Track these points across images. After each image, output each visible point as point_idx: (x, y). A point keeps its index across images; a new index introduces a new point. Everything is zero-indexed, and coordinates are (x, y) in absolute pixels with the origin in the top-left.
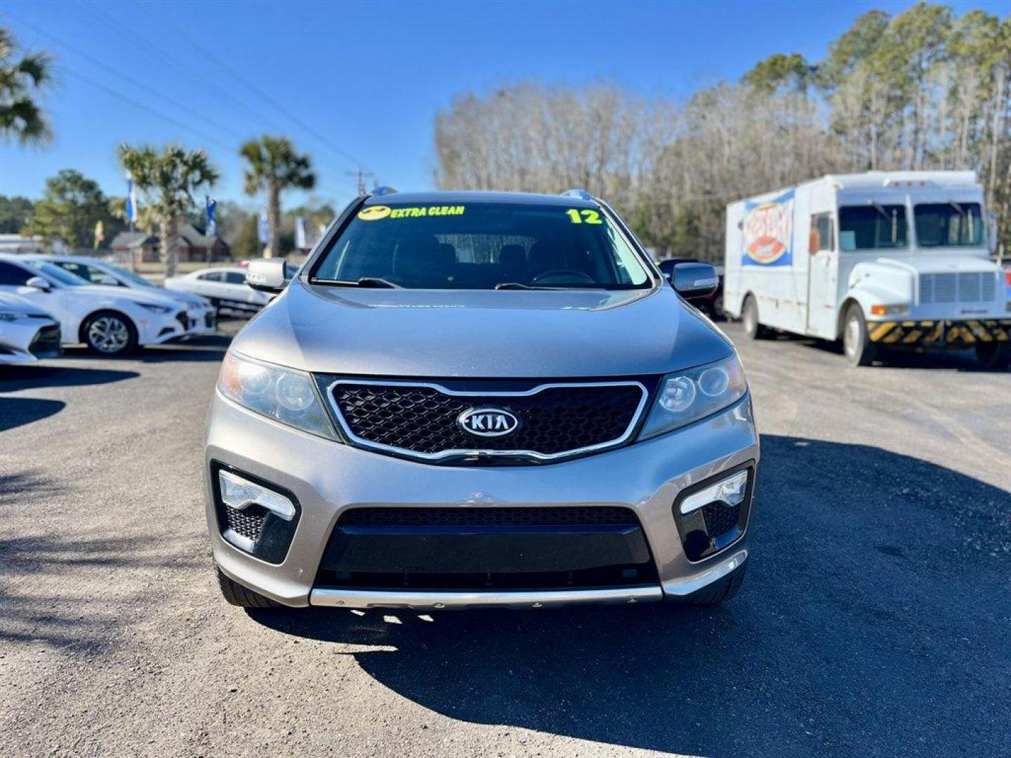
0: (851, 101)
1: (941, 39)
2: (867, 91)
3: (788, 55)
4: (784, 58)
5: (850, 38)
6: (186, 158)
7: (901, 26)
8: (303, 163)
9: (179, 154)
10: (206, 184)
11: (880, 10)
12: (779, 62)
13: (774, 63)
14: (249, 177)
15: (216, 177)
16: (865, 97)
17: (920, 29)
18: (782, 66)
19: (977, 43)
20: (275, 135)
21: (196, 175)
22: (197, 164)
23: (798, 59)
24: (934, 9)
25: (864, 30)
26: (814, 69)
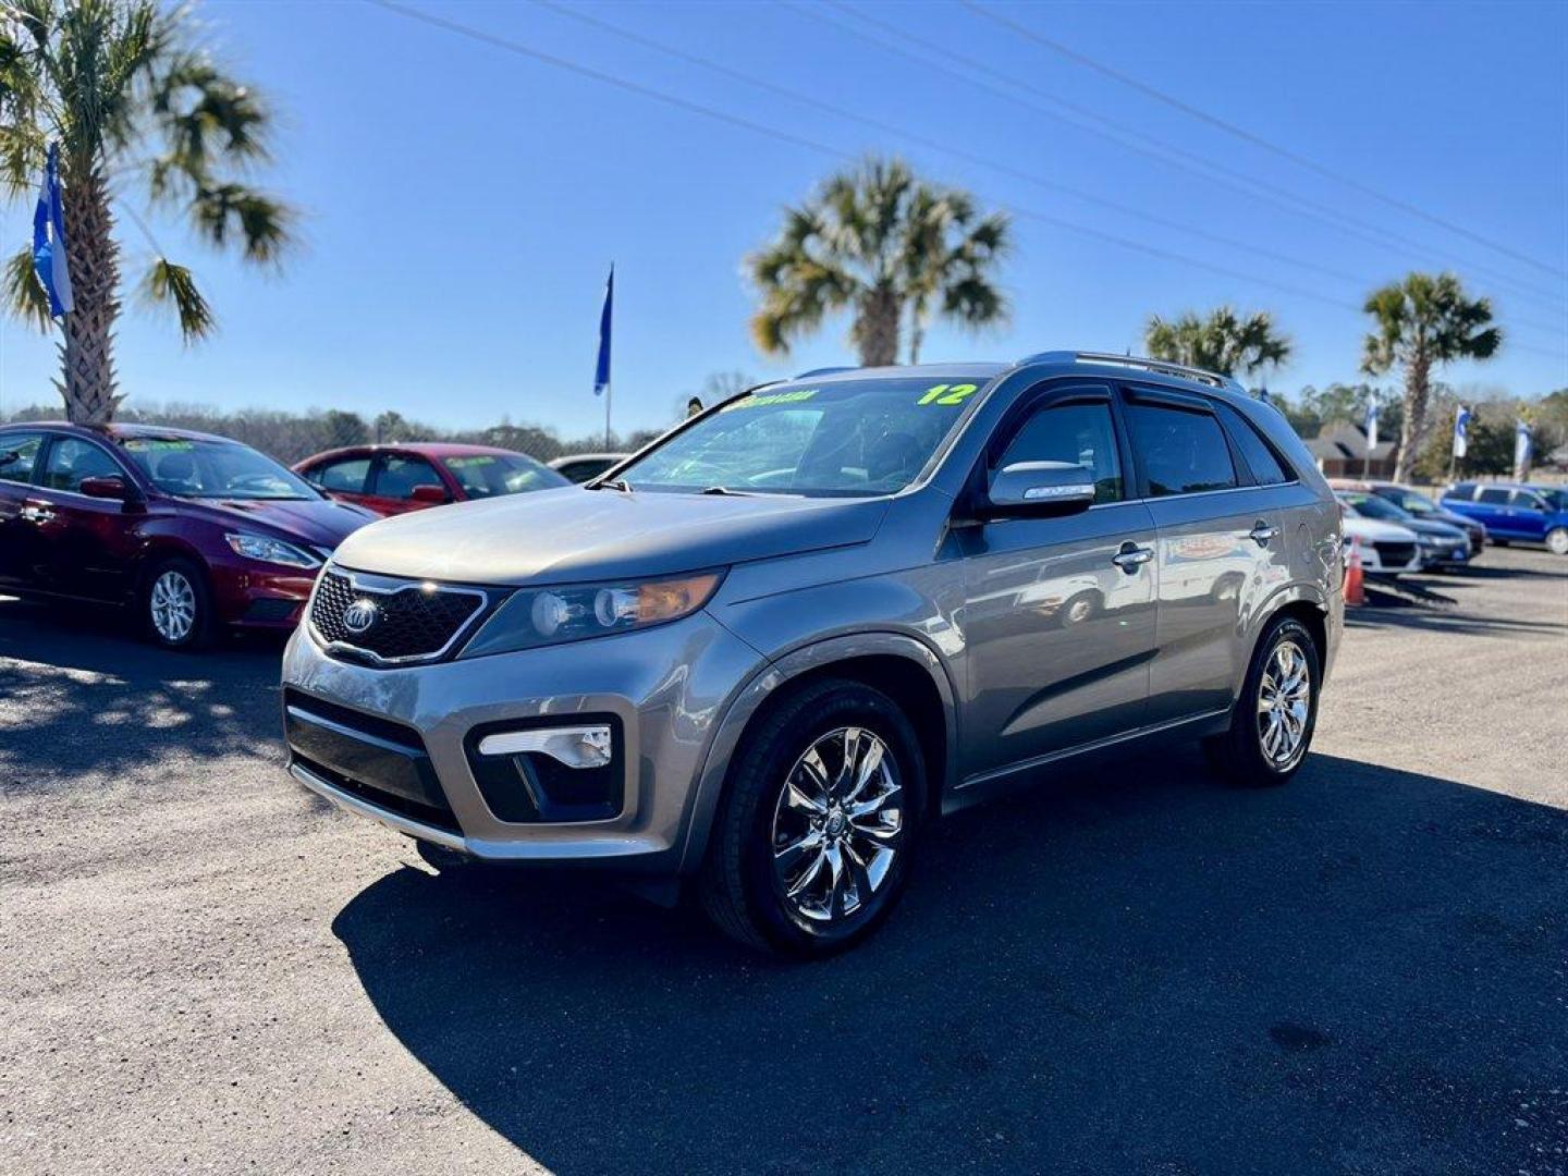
6: (1238, 327)
8: (1478, 313)
9: (1229, 323)
10: (1269, 363)
14: (1373, 347)
15: (1285, 351)
20: (1432, 273)
21: (1252, 353)
22: (1254, 335)
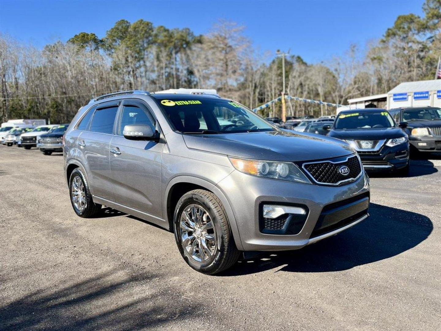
0: (120, 57)
1: (150, 35)
2: (126, 54)
3: (89, 34)
4: (88, 35)
5: (115, 30)
7: (135, 28)
11: (125, 20)
12: (86, 36)
13: (84, 36)
16: (126, 56)
17: (142, 31)
18: (88, 38)
19: (163, 39)
23: (94, 36)
24: (146, 23)
25: (120, 28)
26: (101, 41)
